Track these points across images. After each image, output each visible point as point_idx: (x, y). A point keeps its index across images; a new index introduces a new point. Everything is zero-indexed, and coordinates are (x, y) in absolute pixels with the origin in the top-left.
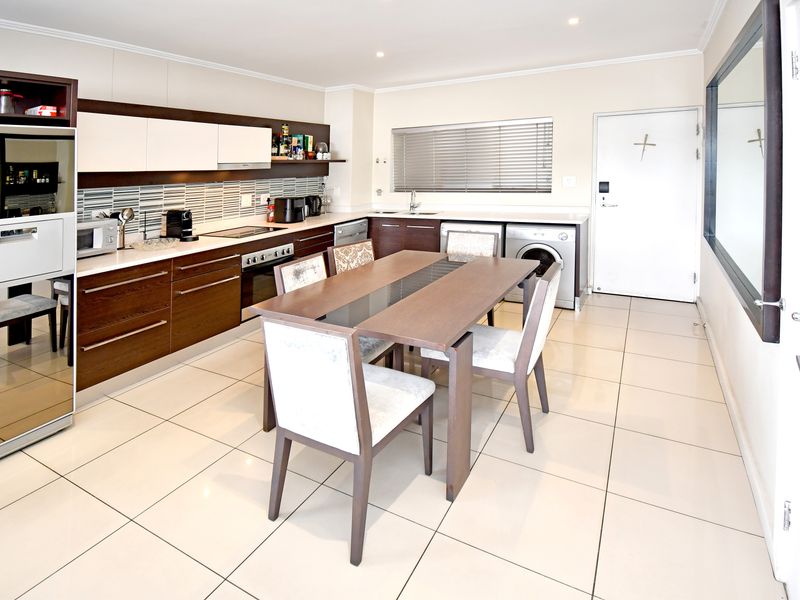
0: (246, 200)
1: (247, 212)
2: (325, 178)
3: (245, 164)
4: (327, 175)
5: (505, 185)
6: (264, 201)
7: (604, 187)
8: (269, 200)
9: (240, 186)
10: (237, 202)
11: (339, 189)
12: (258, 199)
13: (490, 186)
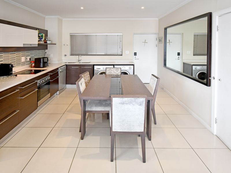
0: (23, 59)
1: (23, 64)
2: (46, 50)
3: (31, 45)
4: (47, 49)
5: (108, 53)
6: (28, 60)
7: (135, 54)
8: (30, 59)
9: (21, 53)
10: (20, 60)
11: (52, 55)
12: (27, 59)
13: (103, 54)
